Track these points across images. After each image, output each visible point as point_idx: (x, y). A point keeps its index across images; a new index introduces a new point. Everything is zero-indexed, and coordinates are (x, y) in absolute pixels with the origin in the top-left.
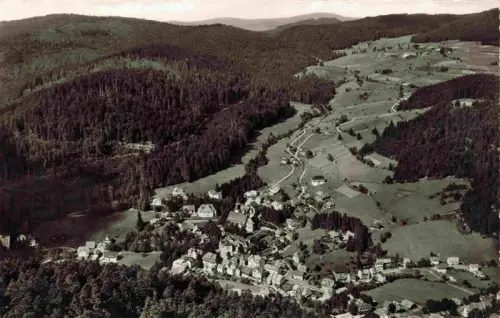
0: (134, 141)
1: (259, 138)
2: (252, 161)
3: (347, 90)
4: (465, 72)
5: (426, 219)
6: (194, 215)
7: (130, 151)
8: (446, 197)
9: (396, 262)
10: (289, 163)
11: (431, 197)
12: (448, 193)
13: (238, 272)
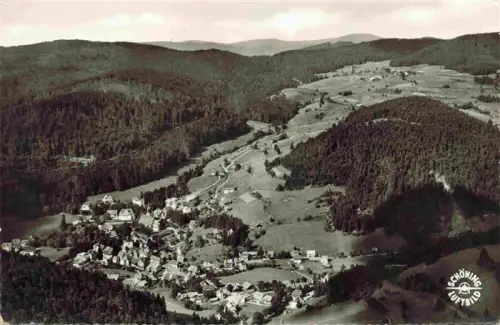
0: (78, 155)
1: (203, 153)
2: (186, 173)
3: (307, 111)
4: (415, 94)
5: (299, 220)
6: (116, 218)
7: (73, 164)
8: (321, 201)
9: (261, 254)
10: (217, 174)
11: (310, 202)
12: (323, 199)
13: (127, 262)
